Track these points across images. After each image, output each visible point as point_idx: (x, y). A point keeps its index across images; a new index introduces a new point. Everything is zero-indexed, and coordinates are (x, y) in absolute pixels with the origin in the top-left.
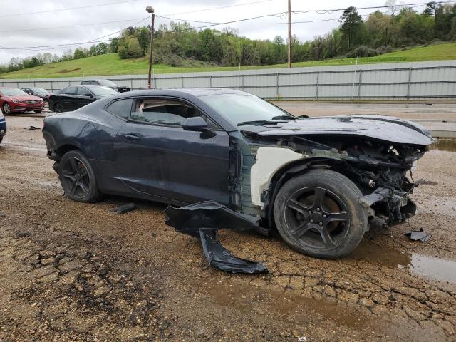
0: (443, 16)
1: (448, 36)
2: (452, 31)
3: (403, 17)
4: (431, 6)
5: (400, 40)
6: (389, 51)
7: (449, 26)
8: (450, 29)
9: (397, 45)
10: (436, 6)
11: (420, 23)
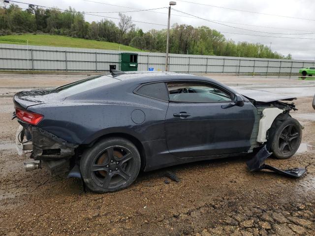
0: (40, 16)
1: (46, 30)
2: (48, 27)
3: (13, 11)
4: (32, 7)
5: (15, 27)
6: (8, 34)
7: (45, 23)
8: (46, 25)
9: (13, 30)
10: (35, 8)
11: (26, 18)
